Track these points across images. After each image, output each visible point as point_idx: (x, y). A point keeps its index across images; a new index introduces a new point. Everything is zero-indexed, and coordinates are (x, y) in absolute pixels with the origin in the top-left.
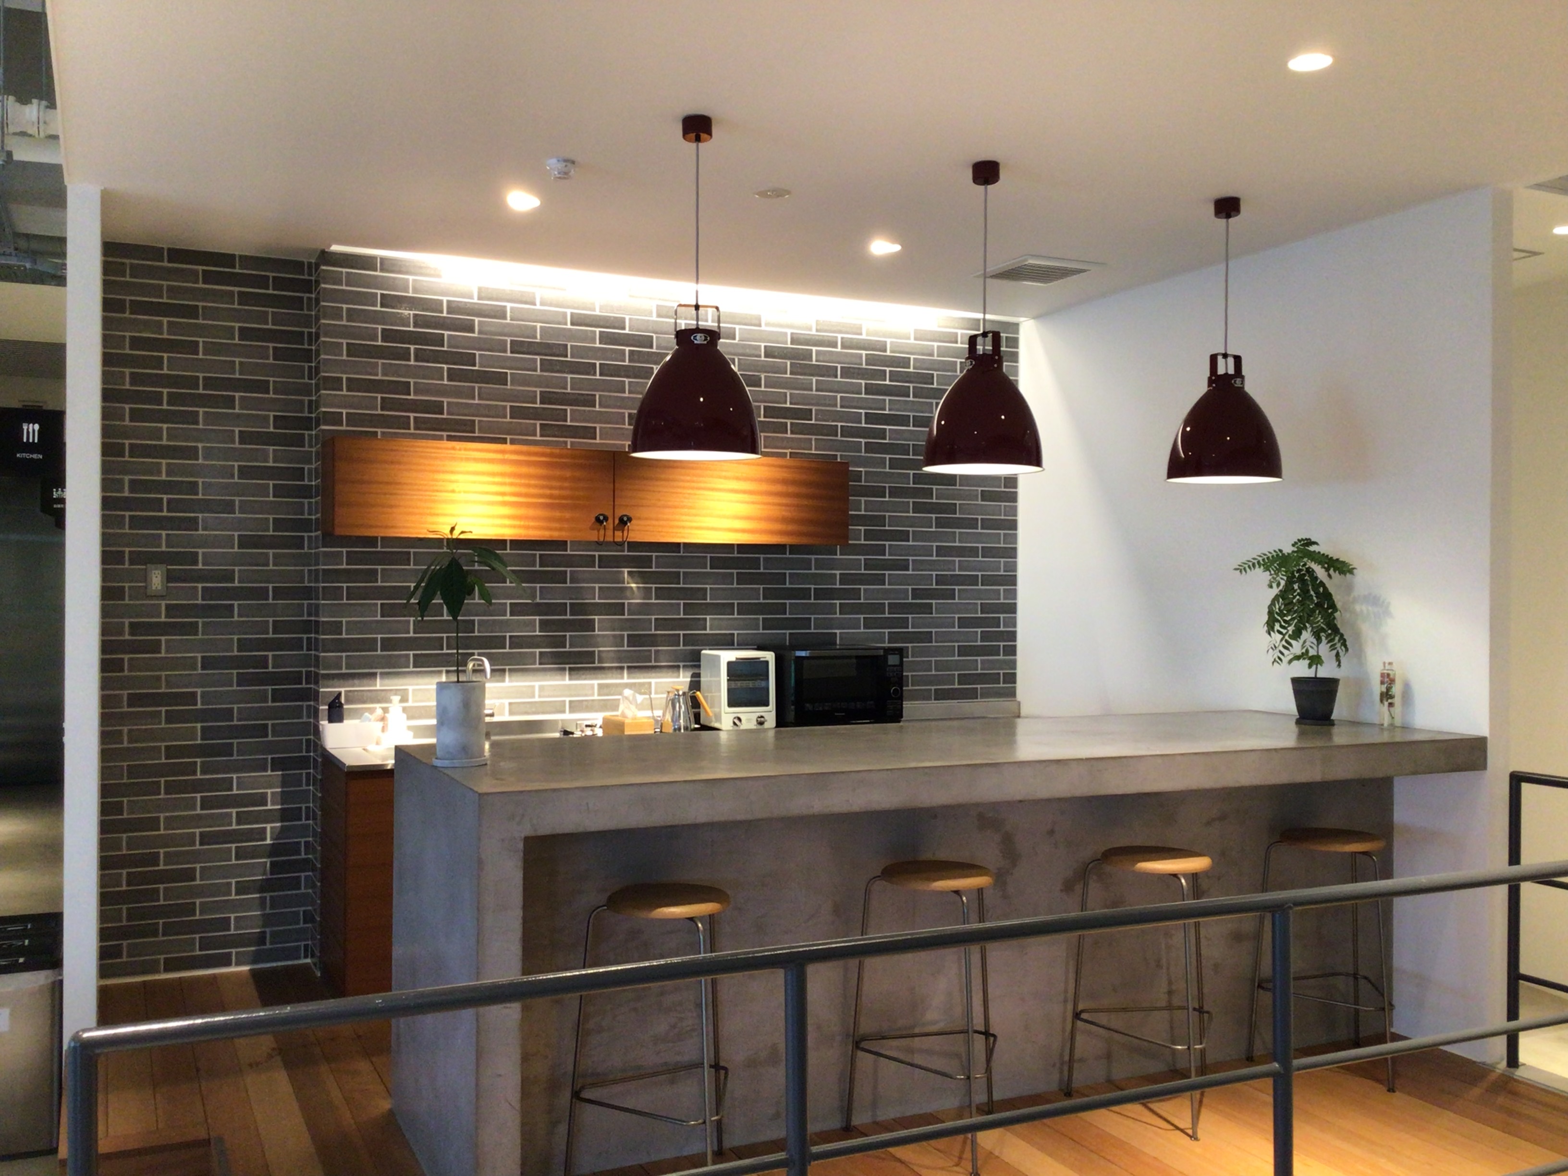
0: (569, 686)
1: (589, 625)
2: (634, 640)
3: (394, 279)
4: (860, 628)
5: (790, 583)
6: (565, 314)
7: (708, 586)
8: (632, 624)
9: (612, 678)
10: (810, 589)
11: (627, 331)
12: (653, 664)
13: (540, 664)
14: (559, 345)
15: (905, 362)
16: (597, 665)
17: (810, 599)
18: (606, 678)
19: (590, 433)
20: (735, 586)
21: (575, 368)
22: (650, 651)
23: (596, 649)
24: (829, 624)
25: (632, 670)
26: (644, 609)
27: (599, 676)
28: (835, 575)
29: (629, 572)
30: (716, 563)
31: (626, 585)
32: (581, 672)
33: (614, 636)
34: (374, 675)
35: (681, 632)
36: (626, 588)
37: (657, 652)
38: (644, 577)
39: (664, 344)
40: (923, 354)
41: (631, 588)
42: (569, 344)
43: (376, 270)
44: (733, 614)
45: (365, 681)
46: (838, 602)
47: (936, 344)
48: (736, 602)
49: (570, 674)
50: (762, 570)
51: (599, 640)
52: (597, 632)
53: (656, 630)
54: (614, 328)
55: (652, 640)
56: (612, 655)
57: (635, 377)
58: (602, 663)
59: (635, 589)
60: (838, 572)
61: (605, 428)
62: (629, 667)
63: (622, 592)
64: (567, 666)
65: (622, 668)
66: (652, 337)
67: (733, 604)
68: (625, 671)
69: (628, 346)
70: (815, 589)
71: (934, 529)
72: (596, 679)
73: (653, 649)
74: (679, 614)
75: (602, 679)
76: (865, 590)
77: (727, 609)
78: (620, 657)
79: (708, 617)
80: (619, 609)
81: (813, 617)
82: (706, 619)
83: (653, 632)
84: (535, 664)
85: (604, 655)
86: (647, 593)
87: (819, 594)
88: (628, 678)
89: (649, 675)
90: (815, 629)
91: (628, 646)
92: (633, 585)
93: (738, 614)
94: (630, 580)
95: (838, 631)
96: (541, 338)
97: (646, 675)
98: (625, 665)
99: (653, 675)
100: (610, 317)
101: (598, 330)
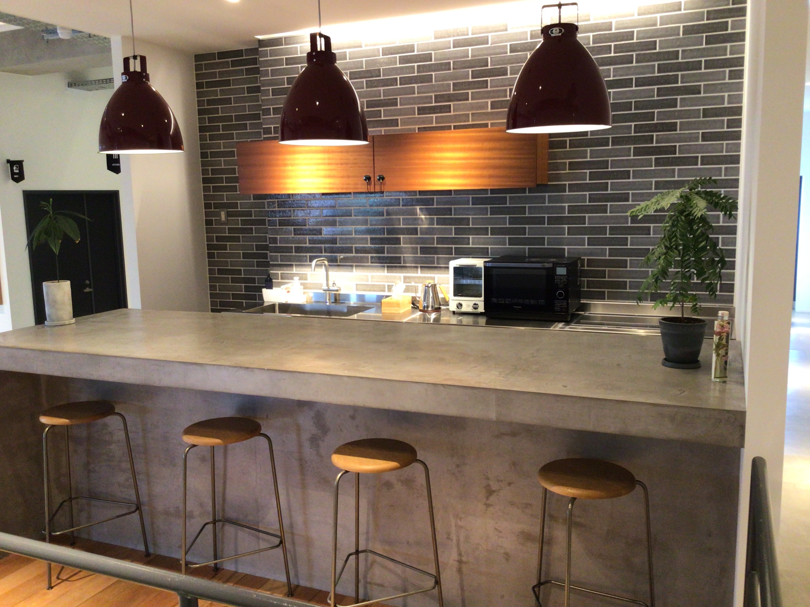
0: (387, 276)
1: (398, 241)
2: (424, 251)
3: (291, 48)
4: (585, 245)
5: (529, 214)
6: (378, 50)
7: (471, 217)
8: (422, 241)
9: (411, 273)
10: (544, 217)
11: (416, 53)
12: (436, 265)
13: (371, 263)
14: (376, 69)
15: (630, 35)
16: (402, 265)
17: (545, 224)
18: (408, 273)
19: (395, 123)
20: (489, 216)
21: (385, 83)
22: (434, 257)
23: (402, 255)
24: (560, 242)
25: (423, 269)
26: (429, 231)
27: (404, 271)
28: (565, 206)
29: (420, 209)
30: (476, 201)
31: (418, 216)
32: (394, 269)
33: (412, 248)
34: (292, 265)
35: (453, 246)
36: (419, 218)
37: (438, 258)
38: (430, 212)
39: (439, 57)
40: (646, 26)
41: (422, 218)
42: (381, 68)
43: (282, 45)
44: (488, 235)
45: (289, 268)
46: (566, 226)
47: (658, 16)
48: (489, 227)
49: (387, 270)
50: (508, 205)
51: (403, 250)
52: (402, 245)
53: (437, 244)
54: (408, 52)
55: (435, 251)
56: (411, 259)
57: (421, 83)
58: (406, 263)
59: (424, 219)
60: (566, 205)
61: (404, 119)
62: (421, 267)
63: (416, 221)
64: (386, 265)
65: (417, 267)
66: (431, 54)
67: (488, 228)
68: (419, 269)
69: (416, 62)
70: (548, 217)
71: (653, 168)
72: (402, 273)
73: (436, 256)
74: (451, 234)
75: (406, 273)
76: (589, 217)
77: (485, 231)
78: (416, 260)
79: (471, 237)
80: (415, 231)
81: (546, 237)
82: (469, 238)
83: (435, 245)
84: (368, 263)
85: (406, 259)
86: (431, 222)
87: (551, 221)
88: (421, 273)
89: (434, 272)
90: (548, 245)
91: (420, 254)
92: (423, 217)
93: (491, 235)
94: (421, 214)
95: (566, 247)
96: (366, 68)
97: (431, 272)
98: (419, 265)
99: (436, 272)
100: (405, 46)
101: (398, 56)
